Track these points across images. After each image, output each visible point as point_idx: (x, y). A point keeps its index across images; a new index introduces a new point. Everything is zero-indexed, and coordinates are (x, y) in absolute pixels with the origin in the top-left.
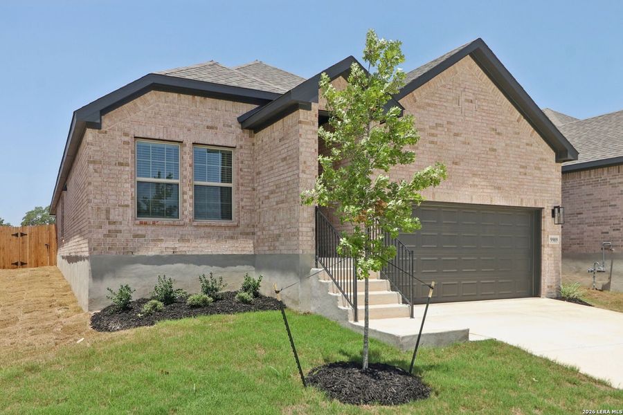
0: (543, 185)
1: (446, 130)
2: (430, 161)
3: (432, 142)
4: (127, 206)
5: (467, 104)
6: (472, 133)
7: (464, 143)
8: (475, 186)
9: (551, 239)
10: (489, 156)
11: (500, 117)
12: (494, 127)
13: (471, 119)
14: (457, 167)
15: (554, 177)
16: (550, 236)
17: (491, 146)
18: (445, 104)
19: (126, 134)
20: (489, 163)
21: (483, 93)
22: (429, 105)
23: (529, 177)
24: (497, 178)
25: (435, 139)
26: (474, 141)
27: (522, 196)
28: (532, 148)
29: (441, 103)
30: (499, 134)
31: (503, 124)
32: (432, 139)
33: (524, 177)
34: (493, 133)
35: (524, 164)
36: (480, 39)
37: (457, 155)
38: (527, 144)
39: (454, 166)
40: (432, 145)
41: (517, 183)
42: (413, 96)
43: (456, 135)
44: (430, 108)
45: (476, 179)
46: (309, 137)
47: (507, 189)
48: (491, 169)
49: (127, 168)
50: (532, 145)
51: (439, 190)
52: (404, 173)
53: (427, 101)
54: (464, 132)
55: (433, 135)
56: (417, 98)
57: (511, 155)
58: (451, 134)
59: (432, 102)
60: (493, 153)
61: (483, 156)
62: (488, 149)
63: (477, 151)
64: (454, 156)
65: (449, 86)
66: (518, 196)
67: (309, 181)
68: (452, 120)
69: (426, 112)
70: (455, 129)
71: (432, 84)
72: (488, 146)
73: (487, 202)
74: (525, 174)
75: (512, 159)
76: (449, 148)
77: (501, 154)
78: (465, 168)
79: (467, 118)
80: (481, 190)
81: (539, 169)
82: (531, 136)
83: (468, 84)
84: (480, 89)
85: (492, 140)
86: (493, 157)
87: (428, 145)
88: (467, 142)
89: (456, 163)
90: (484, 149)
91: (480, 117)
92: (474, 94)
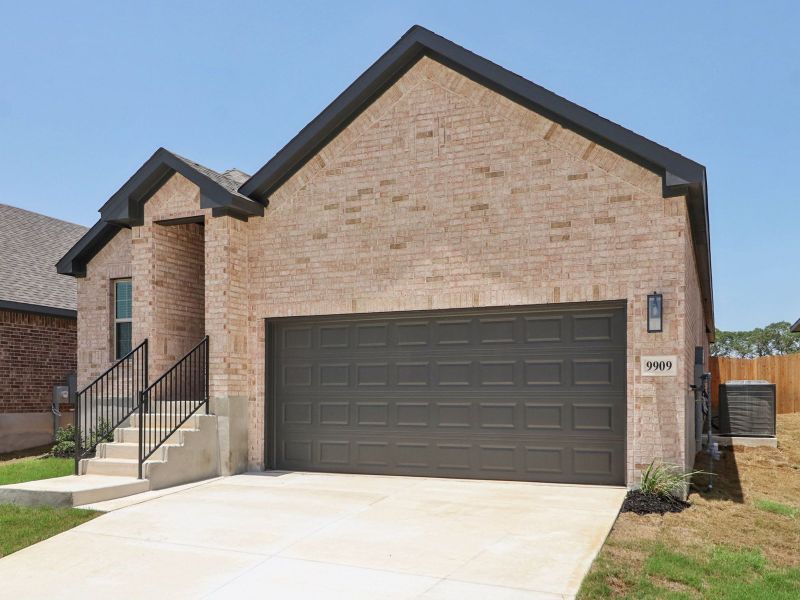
0: (622, 252)
1: (377, 196)
2: (349, 251)
3: (352, 222)
4: (104, 349)
5: (421, 141)
6: (432, 189)
7: (416, 209)
8: (437, 278)
9: (650, 365)
10: (469, 221)
11: (501, 142)
12: (483, 165)
13: (428, 165)
14: (399, 252)
15: (660, 229)
16: (644, 359)
17: (475, 202)
18: (378, 154)
19: (104, 278)
20: (470, 233)
21: (459, 112)
22: (347, 165)
23: (577, 243)
24: (490, 256)
25: (358, 215)
26: (436, 200)
27: (557, 284)
28: (587, 182)
29: (370, 155)
30: (494, 175)
31: (506, 154)
32: (351, 216)
33: (563, 244)
34: (480, 176)
35: (562, 219)
36: (415, 28)
37: (398, 232)
38: (572, 178)
39: (393, 252)
40: (352, 226)
41: (544, 259)
42: (320, 158)
43: (398, 199)
44: (349, 169)
45: (439, 267)
46: (142, 256)
47: (515, 273)
48: (475, 243)
49: (104, 312)
50: (586, 176)
51: (363, 295)
52: (304, 277)
53: (344, 159)
54: (415, 190)
55: (353, 210)
56: (326, 161)
57: (525, 208)
58: (388, 200)
59: (353, 158)
60: (481, 213)
61: (456, 222)
62: (468, 209)
63: (442, 218)
64: (394, 235)
65: (385, 123)
66: (544, 284)
67: (143, 309)
68: (390, 177)
69: (342, 177)
70: (393, 190)
71: (354, 131)
72: (470, 203)
73: (468, 303)
74: (566, 238)
75: (527, 215)
76: (384, 224)
77: (501, 212)
78: (417, 250)
79: (421, 166)
80: (452, 284)
81: (610, 221)
82: (585, 157)
83: (424, 105)
84: (452, 107)
85: (479, 189)
86: (480, 220)
87: (345, 227)
88: (421, 205)
89: (398, 247)
90: (459, 210)
91: (450, 156)
92: (437, 119)
